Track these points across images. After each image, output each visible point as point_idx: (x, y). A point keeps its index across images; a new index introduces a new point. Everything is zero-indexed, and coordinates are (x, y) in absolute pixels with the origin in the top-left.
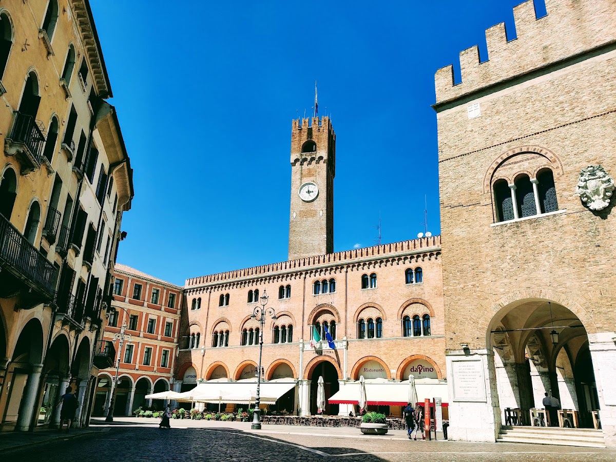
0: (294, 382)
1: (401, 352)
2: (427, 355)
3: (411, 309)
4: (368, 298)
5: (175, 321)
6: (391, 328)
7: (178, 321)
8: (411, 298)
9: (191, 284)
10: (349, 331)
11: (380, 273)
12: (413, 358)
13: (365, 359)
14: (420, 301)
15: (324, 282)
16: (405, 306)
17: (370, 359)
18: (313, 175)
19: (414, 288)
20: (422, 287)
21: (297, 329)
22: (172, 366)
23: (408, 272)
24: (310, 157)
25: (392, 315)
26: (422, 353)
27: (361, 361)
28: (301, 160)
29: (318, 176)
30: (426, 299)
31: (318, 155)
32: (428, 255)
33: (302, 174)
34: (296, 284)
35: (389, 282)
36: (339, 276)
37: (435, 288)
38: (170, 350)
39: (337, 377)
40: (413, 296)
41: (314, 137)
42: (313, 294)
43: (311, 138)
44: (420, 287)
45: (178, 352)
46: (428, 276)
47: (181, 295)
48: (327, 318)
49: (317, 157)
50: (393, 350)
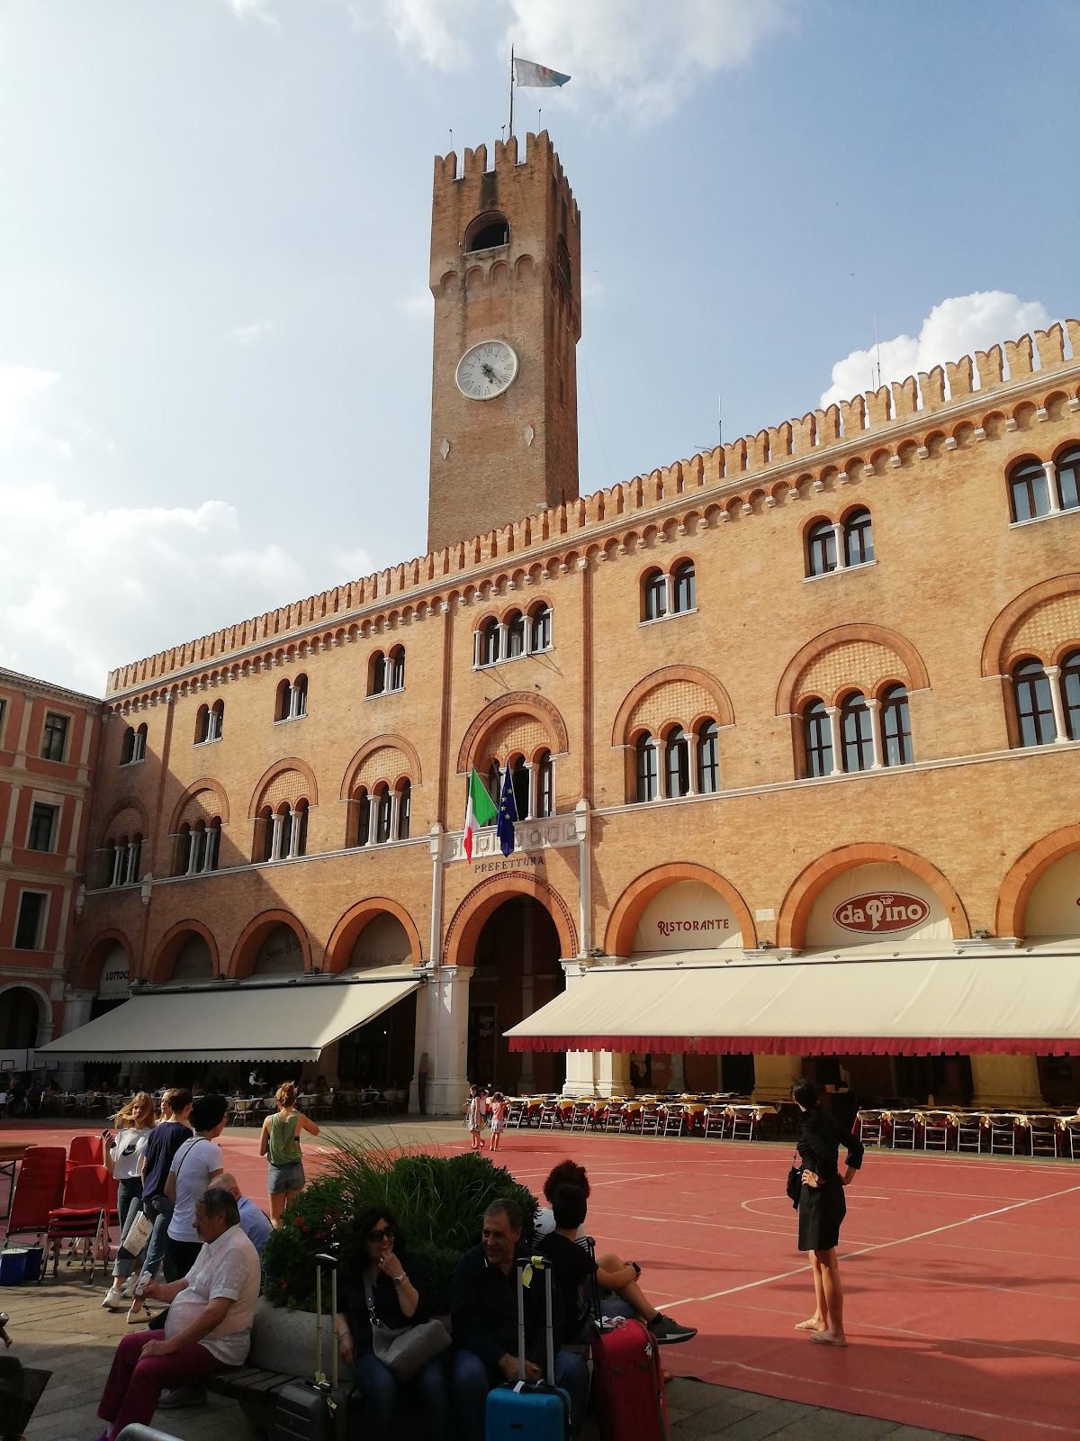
0: (411, 974)
1: (792, 840)
2: (900, 843)
3: (830, 670)
4: (661, 654)
5: (70, 802)
6: (751, 750)
7: (79, 806)
8: (826, 628)
9: (121, 683)
10: (599, 781)
11: (708, 555)
12: (844, 857)
13: (654, 878)
14: (865, 635)
15: (513, 618)
16: (803, 659)
17: (673, 874)
18: (502, 316)
19: (840, 588)
20: (872, 579)
21: (425, 789)
22: (60, 947)
23: (815, 531)
24: (490, 262)
25: (756, 700)
26: (879, 834)
27: (642, 885)
28: (460, 274)
29: (516, 319)
30: (889, 622)
31: (516, 252)
32: (895, 450)
33: (465, 317)
34: (420, 638)
35: (741, 583)
36: (562, 592)
37: (927, 573)
38: (49, 894)
39: (557, 952)
40: (838, 617)
41: (502, 200)
42: (476, 666)
43: (494, 203)
44: (864, 580)
45: (80, 900)
46: (893, 533)
47: (89, 723)
48: (524, 740)
49: (513, 260)
50: (760, 833)
